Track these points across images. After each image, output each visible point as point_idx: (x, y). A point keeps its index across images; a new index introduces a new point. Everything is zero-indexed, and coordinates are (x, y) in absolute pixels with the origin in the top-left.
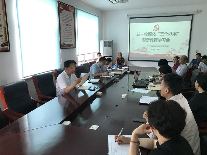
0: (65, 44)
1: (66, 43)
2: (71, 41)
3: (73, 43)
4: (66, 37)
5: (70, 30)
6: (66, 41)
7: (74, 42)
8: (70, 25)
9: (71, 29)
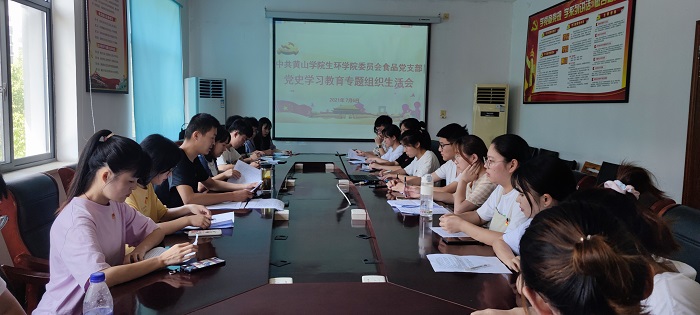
0: (99, 78)
1: (102, 74)
2: (116, 70)
3: (120, 76)
4: (103, 56)
5: (114, 35)
6: (104, 68)
7: (124, 73)
8: (114, 20)
9: (114, 29)
